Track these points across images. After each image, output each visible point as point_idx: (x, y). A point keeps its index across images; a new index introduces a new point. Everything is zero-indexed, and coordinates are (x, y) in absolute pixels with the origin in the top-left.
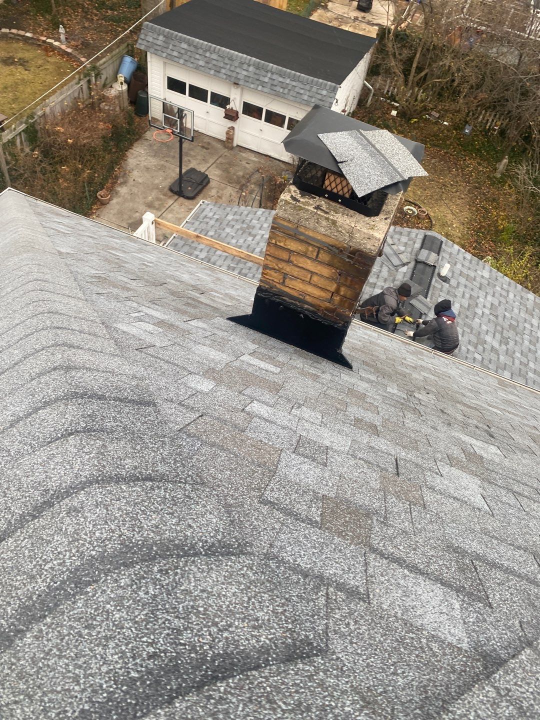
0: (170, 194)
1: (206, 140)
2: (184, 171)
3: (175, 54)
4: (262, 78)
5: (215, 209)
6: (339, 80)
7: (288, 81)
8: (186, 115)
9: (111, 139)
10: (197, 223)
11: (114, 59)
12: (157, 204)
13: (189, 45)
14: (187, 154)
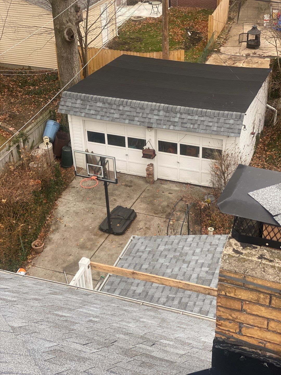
0: (101, 233)
1: (129, 179)
2: (111, 210)
3: (92, 112)
4: (172, 119)
5: (146, 242)
6: (243, 108)
7: (196, 118)
8: (108, 161)
9: (41, 192)
10: (130, 258)
11: (39, 124)
12: (89, 244)
13: (104, 103)
14: (113, 195)
